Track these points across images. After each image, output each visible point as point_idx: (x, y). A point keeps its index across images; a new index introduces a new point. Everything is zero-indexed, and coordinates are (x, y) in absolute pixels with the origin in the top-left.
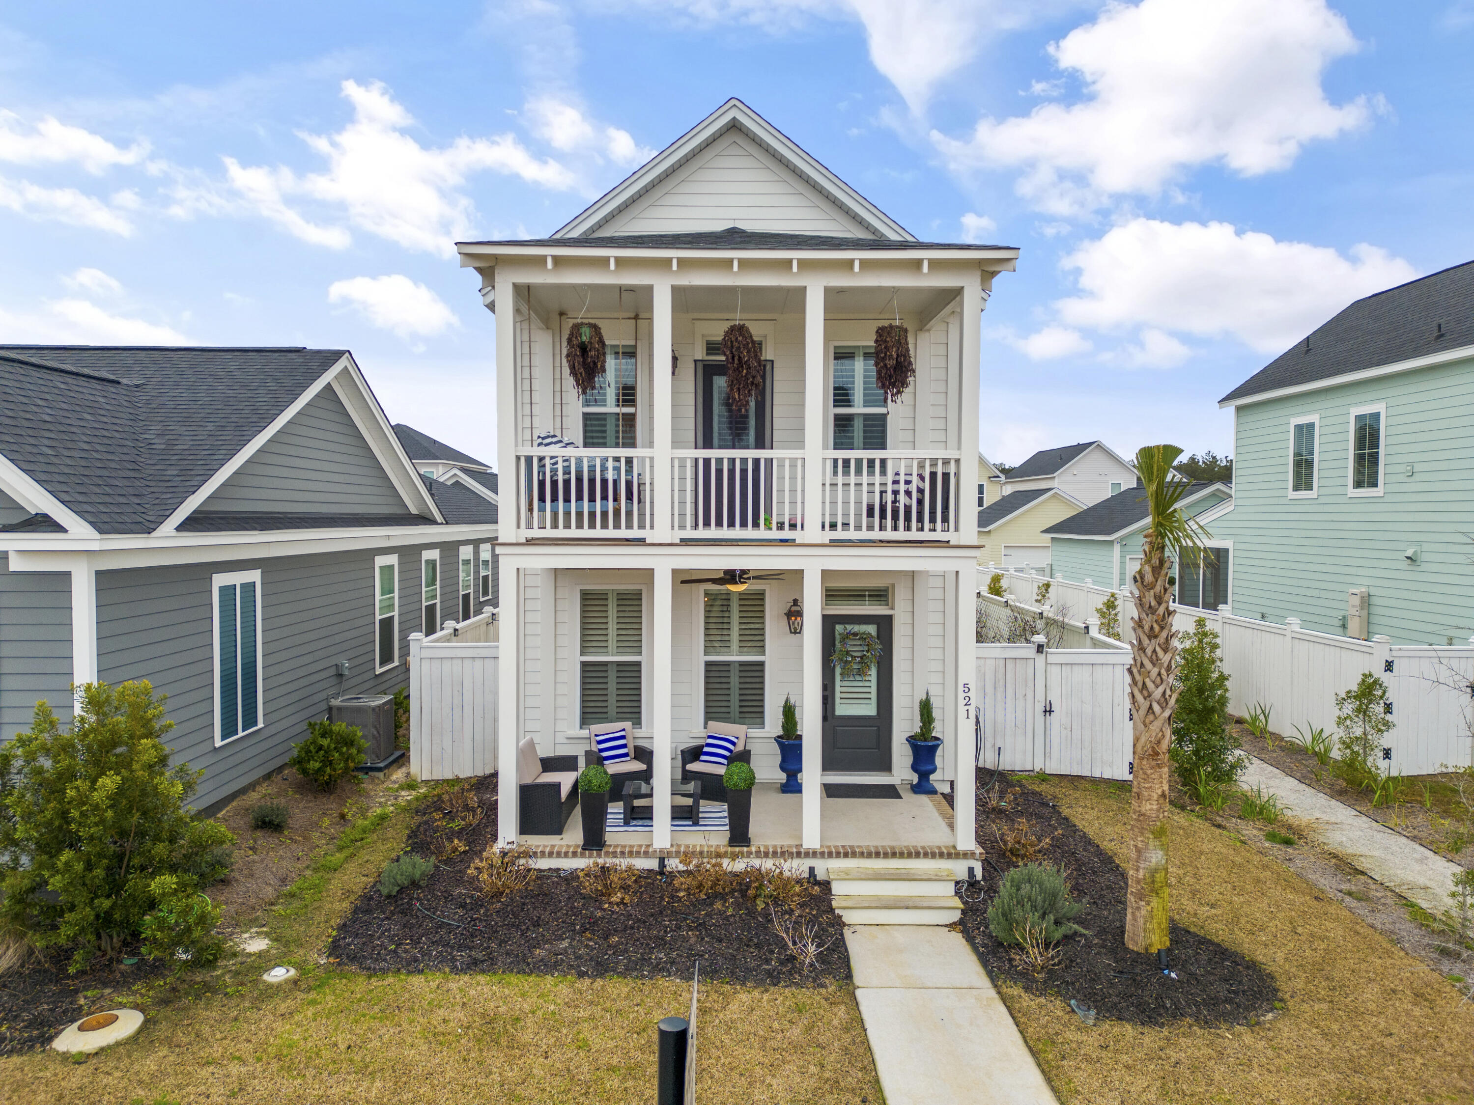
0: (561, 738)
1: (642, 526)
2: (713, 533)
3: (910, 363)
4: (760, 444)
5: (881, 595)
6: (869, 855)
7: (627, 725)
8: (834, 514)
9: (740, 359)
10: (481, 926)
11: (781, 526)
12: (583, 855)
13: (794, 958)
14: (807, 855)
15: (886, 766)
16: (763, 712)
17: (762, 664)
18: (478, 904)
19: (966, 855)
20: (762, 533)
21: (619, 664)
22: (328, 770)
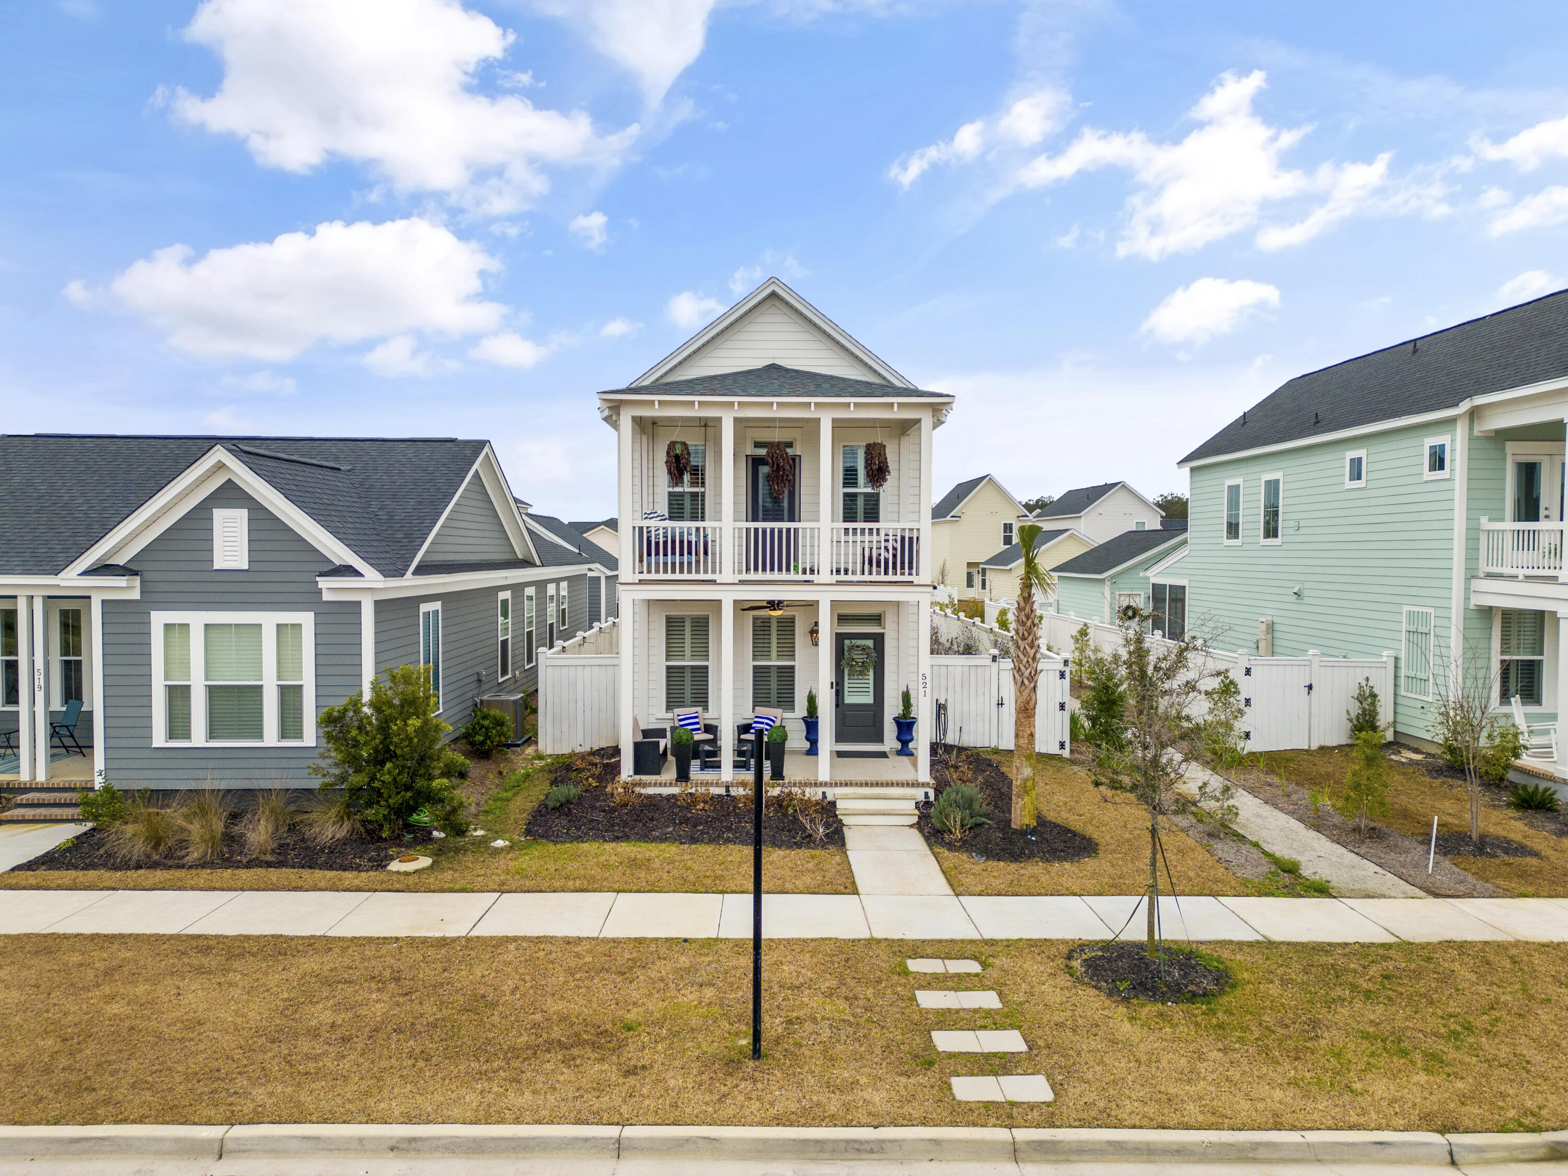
0: (652, 719)
1: (714, 572)
2: (760, 576)
3: (888, 467)
4: (792, 519)
5: (877, 619)
6: (861, 785)
7: (699, 709)
8: (838, 563)
9: (778, 465)
10: (617, 821)
11: (804, 572)
12: (676, 785)
13: (811, 835)
14: (821, 785)
15: (880, 739)
16: (793, 702)
17: (793, 667)
18: (613, 810)
19: (924, 785)
20: (792, 576)
21: (693, 667)
22: (488, 742)
